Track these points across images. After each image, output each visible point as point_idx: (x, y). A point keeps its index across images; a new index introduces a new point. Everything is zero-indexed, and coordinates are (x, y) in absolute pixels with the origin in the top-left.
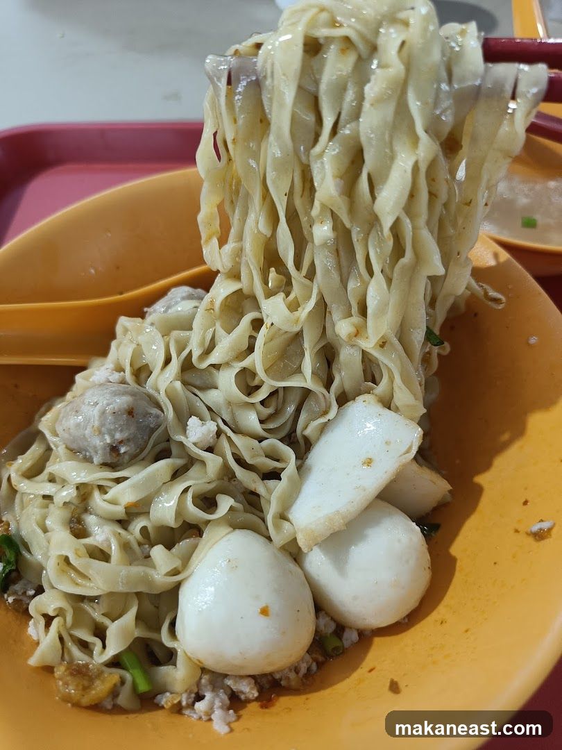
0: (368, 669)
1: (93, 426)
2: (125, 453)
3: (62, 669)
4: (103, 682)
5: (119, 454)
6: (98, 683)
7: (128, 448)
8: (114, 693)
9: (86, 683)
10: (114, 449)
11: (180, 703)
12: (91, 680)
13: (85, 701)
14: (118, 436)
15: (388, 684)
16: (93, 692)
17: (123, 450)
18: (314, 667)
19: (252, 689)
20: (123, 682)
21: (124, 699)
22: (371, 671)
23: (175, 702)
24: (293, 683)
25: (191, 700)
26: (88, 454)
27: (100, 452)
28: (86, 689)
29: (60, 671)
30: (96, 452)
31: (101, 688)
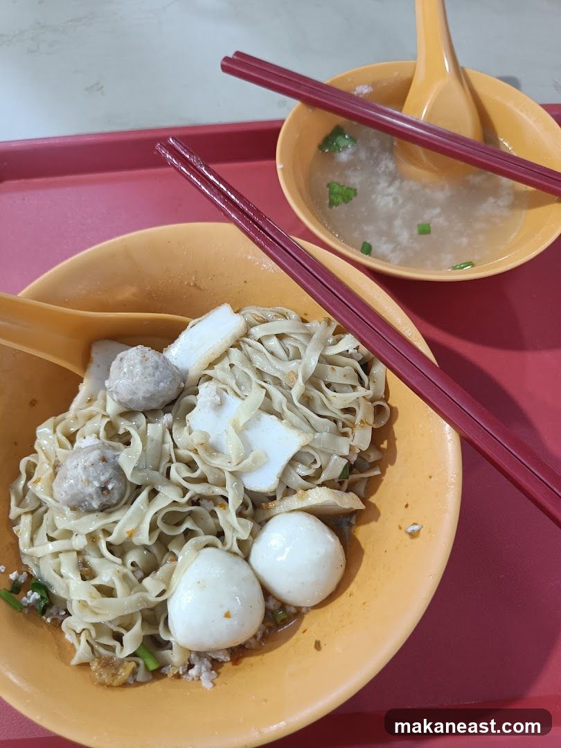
0: (303, 631)
1: (82, 481)
2: (112, 489)
3: (96, 664)
4: (125, 668)
5: (109, 492)
6: (121, 671)
7: (113, 484)
8: (134, 673)
9: (114, 671)
10: (104, 489)
11: (178, 673)
12: (117, 669)
13: (116, 683)
14: (103, 478)
15: (313, 644)
16: (120, 677)
17: (110, 487)
18: (267, 631)
19: (225, 656)
20: (138, 665)
21: (140, 677)
22: (304, 632)
23: (175, 673)
24: (253, 646)
25: (185, 670)
26: (86, 503)
27: (95, 496)
28: (114, 675)
29: (94, 666)
30: (92, 498)
31: (124, 674)
